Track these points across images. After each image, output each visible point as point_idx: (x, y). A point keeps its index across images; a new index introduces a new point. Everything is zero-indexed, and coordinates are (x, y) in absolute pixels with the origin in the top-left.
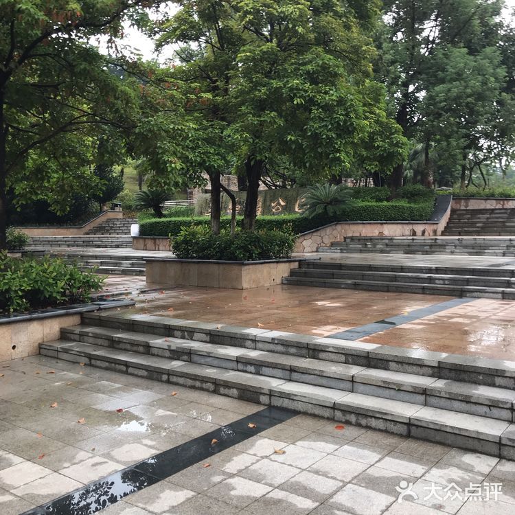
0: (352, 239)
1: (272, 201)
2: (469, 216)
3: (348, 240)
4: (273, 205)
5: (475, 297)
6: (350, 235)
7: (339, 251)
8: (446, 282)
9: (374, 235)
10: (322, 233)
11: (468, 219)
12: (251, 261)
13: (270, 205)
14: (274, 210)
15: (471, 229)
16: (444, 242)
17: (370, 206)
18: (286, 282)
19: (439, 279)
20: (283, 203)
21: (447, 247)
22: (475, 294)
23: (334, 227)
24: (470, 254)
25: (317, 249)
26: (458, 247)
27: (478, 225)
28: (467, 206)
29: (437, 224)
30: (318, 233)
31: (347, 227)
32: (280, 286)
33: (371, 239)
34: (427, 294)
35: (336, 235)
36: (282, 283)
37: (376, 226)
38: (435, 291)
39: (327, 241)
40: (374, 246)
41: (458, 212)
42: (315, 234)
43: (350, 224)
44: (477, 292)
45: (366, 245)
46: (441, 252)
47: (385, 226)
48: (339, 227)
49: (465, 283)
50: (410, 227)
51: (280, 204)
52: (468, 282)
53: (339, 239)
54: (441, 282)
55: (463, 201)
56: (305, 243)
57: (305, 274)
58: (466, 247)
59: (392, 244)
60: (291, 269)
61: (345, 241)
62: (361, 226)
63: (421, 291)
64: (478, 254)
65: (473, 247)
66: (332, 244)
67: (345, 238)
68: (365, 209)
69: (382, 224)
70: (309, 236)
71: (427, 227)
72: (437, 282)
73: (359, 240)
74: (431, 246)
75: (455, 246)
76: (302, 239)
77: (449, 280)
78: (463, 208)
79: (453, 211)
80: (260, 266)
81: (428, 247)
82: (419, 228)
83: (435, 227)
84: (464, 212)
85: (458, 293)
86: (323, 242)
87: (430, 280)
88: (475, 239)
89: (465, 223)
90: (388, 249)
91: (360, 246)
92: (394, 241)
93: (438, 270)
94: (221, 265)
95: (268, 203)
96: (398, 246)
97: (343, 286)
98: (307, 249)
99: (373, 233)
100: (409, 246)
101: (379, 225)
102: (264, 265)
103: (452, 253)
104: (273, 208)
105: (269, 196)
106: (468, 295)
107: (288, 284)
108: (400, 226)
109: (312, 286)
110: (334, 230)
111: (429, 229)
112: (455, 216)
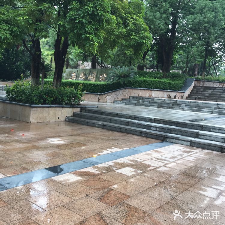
0: (133, 97)
1: (100, 75)
2: (203, 90)
3: (131, 98)
4: (101, 77)
5: (172, 142)
6: (133, 95)
7: (125, 103)
8: (158, 129)
9: (146, 96)
10: (117, 93)
11: (202, 91)
12: (40, 105)
13: (99, 77)
14: (101, 80)
15: (202, 97)
16: (181, 103)
17: (145, 80)
18: (67, 120)
19: (153, 127)
20: (105, 76)
21: (181, 106)
22: (173, 140)
23: (124, 90)
24: (193, 111)
25: (114, 101)
26: (187, 106)
27: (206, 95)
28: (203, 85)
29: (184, 93)
30: (115, 93)
31: (131, 91)
32: (64, 123)
33: (143, 98)
34: (143, 136)
35: (124, 94)
36: (66, 121)
37: (148, 91)
38: (148, 135)
39: (120, 97)
40: (143, 102)
41: (197, 88)
42: (113, 93)
43: (133, 89)
44: (174, 139)
45: (139, 101)
46: (177, 108)
47: (153, 92)
48: (127, 90)
49: (169, 131)
50: (168, 93)
51: (104, 77)
52: (171, 131)
53: (127, 96)
54: (155, 129)
55: (201, 82)
56: (107, 98)
57: (81, 116)
58: (192, 106)
59: (152, 101)
60: (74, 112)
61: (130, 98)
62: (139, 90)
63: (139, 134)
64: (197, 111)
65: (196, 107)
66: (122, 100)
67: (130, 97)
68: (143, 82)
69: (151, 90)
70: (110, 94)
71: (177, 94)
72: (152, 128)
73: (137, 98)
74: (173, 104)
75: (186, 105)
76: (106, 95)
77: (160, 128)
78: (201, 85)
79: (195, 87)
80: (47, 109)
81: (171, 105)
82: (173, 94)
83: (182, 94)
84: (201, 88)
85: (162, 138)
86: (117, 98)
87: (148, 127)
88: (198, 102)
89: (200, 93)
90: (149, 104)
91: (136, 102)
92: (154, 100)
93: (155, 121)
94: (21, 106)
95: (98, 76)
96: (156, 103)
97: (97, 126)
98: (109, 101)
99: (146, 95)
100: (161, 103)
101: (150, 91)
102: (50, 108)
103: (183, 109)
104: (101, 78)
105: (99, 72)
106: (168, 140)
107: (68, 121)
108: (162, 93)
109: (80, 124)
110: (124, 92)
111: (179, 95)
112: (195, 90)
